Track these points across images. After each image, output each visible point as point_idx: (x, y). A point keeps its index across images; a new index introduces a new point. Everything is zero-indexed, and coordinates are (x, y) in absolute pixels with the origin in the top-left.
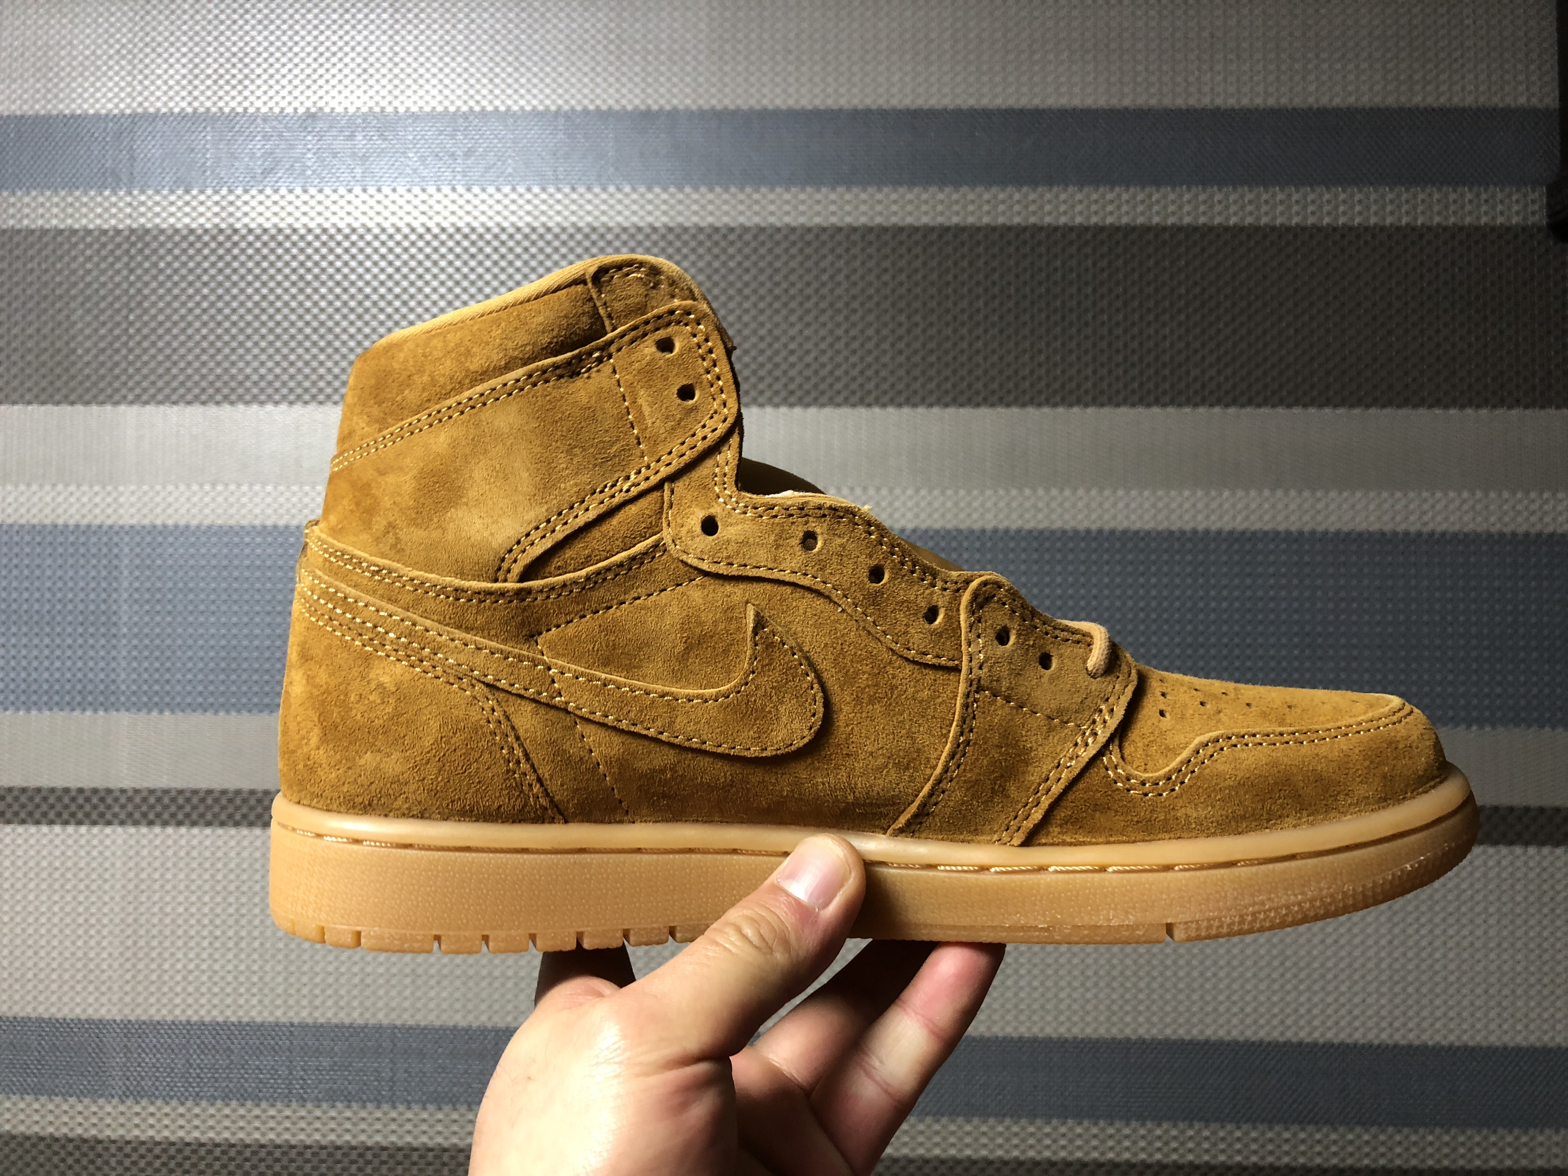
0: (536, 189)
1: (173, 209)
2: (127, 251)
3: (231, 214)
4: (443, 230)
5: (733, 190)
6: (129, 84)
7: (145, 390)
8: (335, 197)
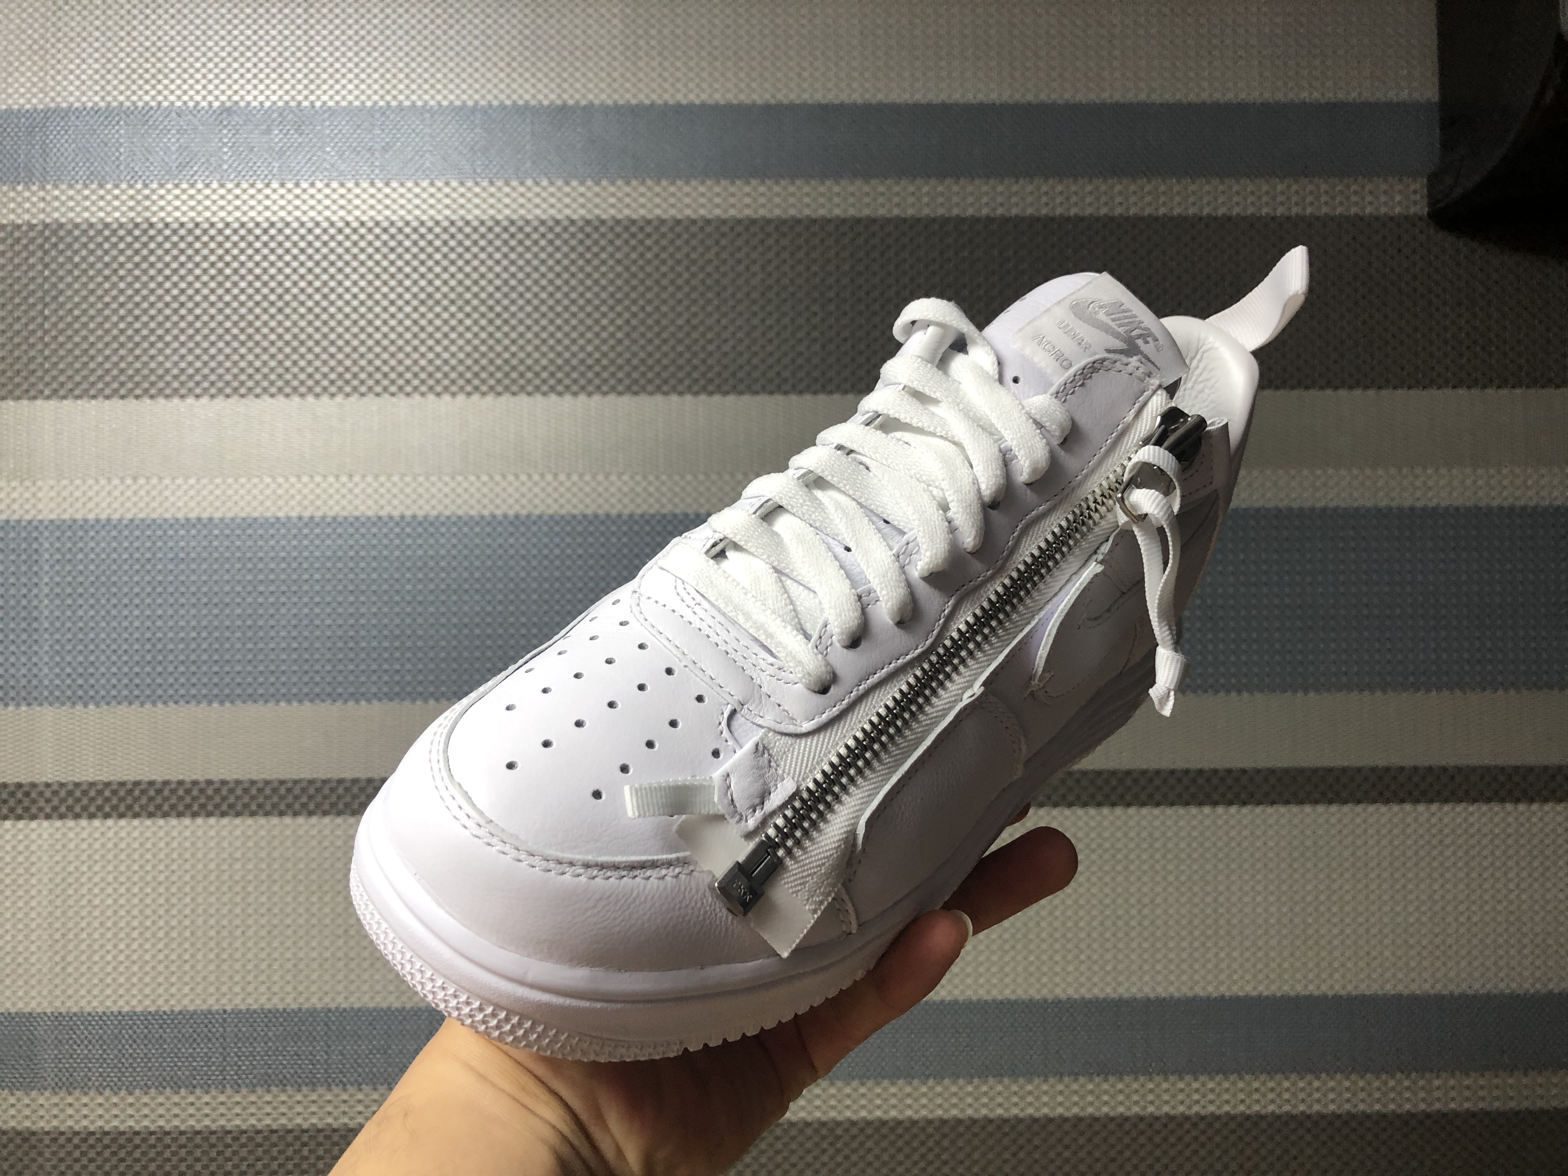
0: (454, 184)
1: (87, 203)
2: (41, 246)
3: (147, 209)
4: (362, 224)
5: (649, 182)
6: (41, 79)
7: (62, 384)
8: (252, 191)
